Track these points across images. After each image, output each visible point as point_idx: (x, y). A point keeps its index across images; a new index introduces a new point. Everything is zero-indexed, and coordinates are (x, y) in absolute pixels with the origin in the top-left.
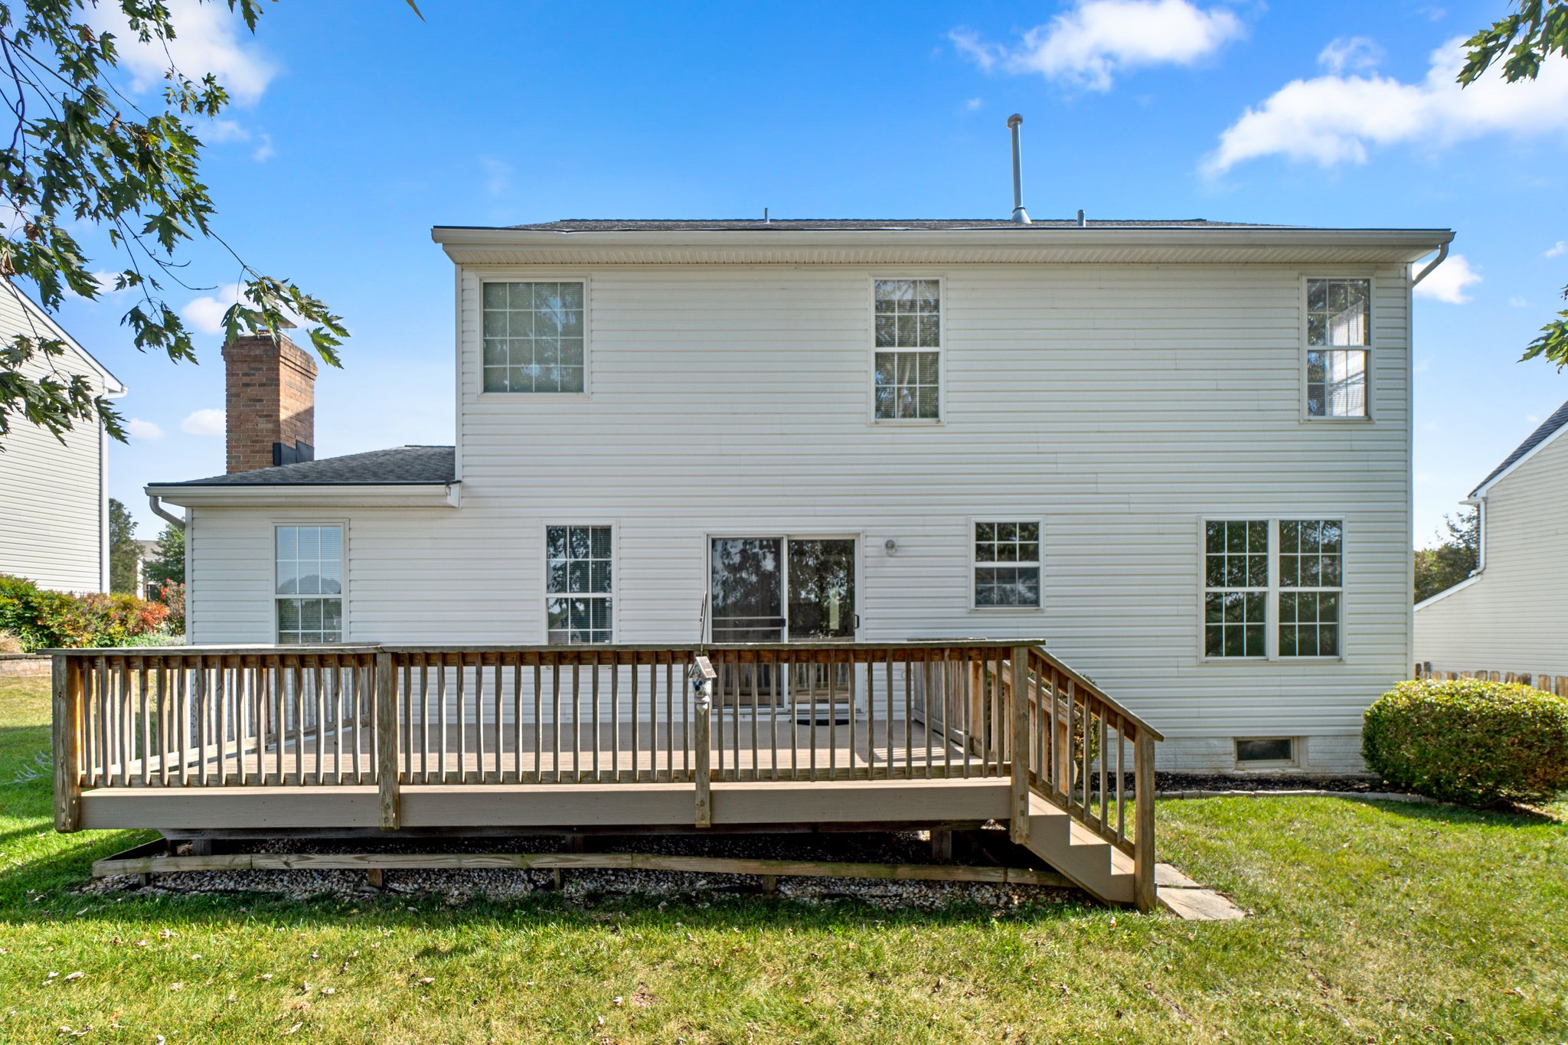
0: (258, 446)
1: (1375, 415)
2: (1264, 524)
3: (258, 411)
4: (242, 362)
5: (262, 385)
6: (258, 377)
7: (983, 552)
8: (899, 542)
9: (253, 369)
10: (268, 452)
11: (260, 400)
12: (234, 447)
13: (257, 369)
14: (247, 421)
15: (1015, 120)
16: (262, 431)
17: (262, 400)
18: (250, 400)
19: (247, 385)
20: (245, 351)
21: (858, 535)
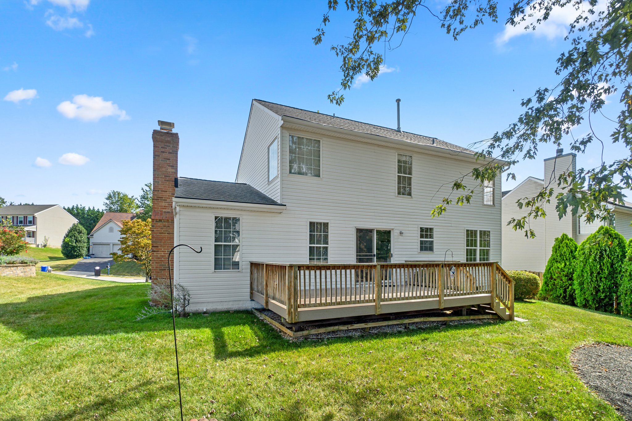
0: (167, 179)
1: (496, 205)
2: (477, 231)
3: (168, 164)
4: (161, 142)
5: (170, 153)
6: (168, 149)
7: (422, 236)
8: (403, 231)
9: (165, 146)
10: (172, 181)
11: (169, 159)
12: (157, 178)
13: (167, 146)
14: (162, 167)
15: (398, 101)
16: (170, 172)
17: (170, 159)
18: (164, 159)
19: (163, 152)
20: (163, 138)
21: (393, 229)
